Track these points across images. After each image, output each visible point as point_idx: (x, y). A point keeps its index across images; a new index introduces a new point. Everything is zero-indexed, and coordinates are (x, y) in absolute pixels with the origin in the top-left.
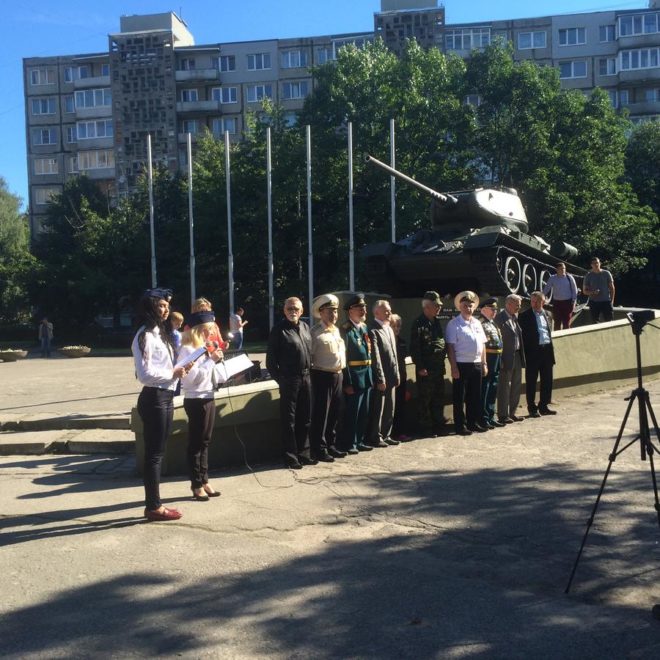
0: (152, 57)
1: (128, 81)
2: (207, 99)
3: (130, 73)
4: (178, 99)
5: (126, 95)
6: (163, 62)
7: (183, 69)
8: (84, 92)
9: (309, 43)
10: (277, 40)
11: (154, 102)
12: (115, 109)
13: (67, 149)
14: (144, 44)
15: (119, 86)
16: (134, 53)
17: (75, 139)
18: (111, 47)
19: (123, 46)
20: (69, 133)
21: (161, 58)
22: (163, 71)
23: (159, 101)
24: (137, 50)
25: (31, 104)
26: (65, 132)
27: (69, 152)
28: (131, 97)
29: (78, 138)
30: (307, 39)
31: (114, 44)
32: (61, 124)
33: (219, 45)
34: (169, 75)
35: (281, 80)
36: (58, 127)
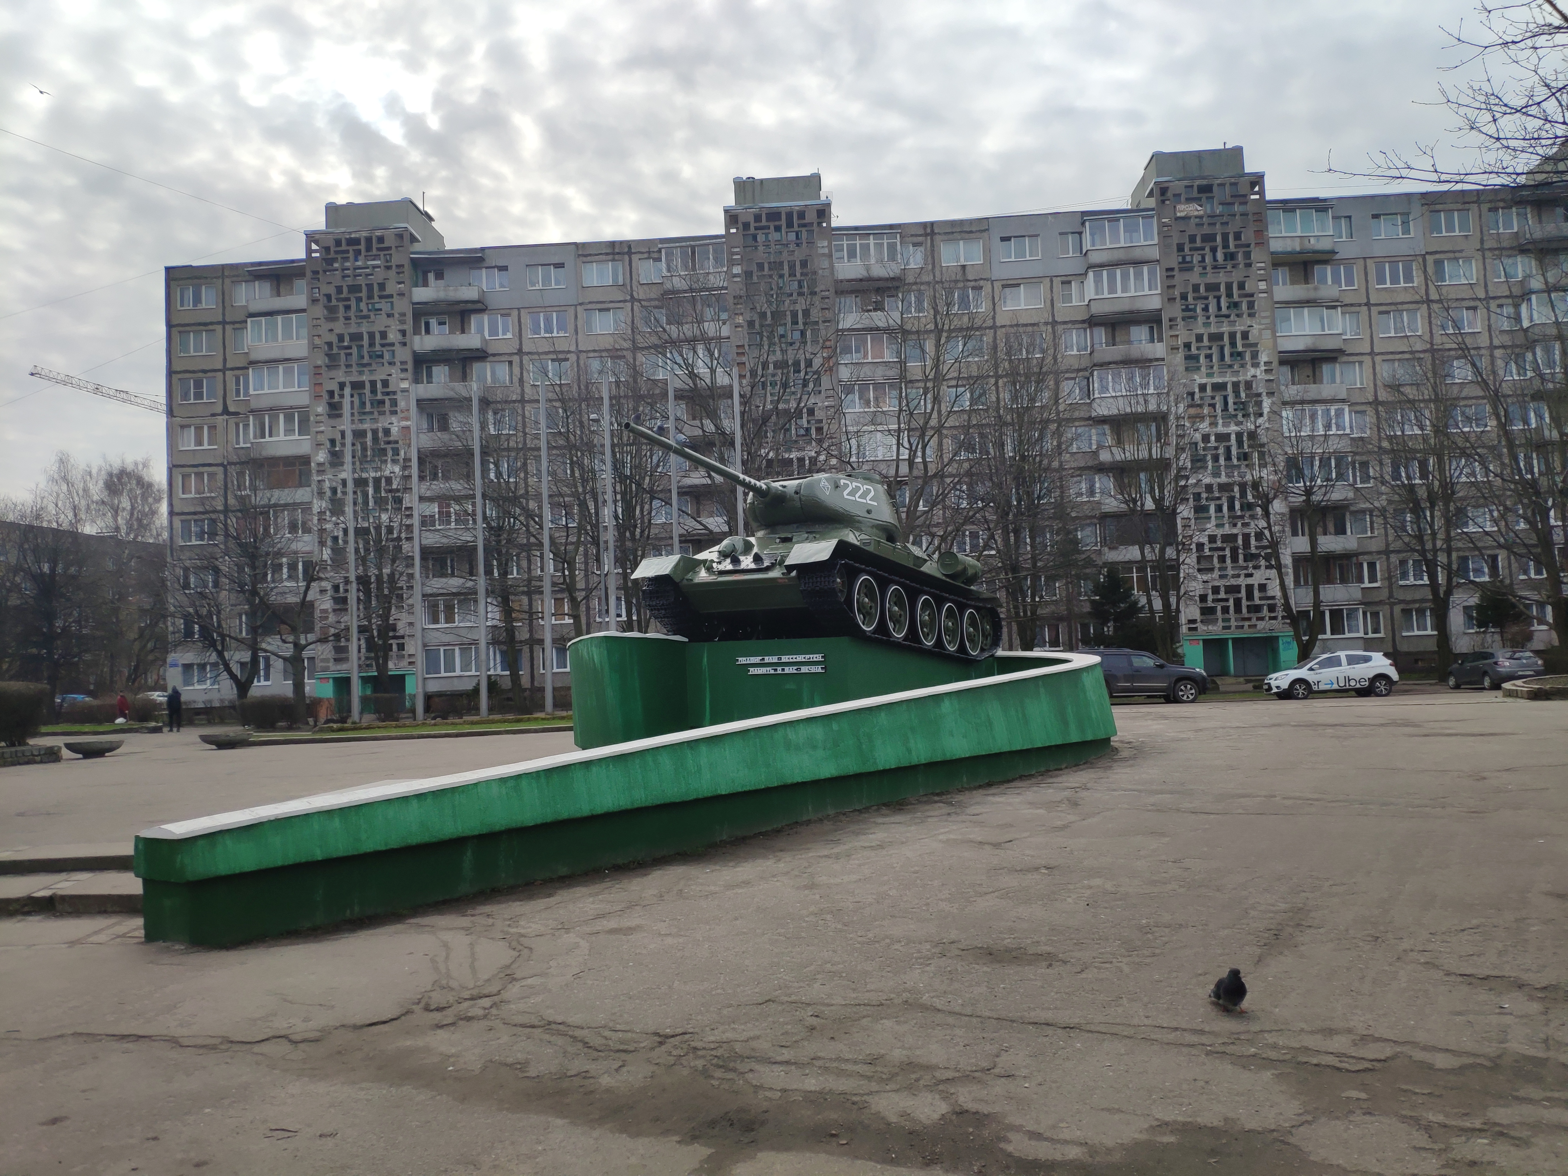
0: (374, 267)
1: (334, 302)
2: (463, 332)
3: (339, 290)
4: (416, 332)
5: (331, 325)
6: (392, 273)
7: (425, 284)
8: (263, 319)
9: (626, 250)
10: (575, 244)
11: (378, 336)
12: (314, 347)
13: (232, 409)
14: (362, 247)
15: (319, 311)
16: (346, 259)
17: (246, 393)
18: (309, 251)
19: (327, 249)
20: (238, 383)
21: (388, 268)
22: (392, 288)
23: (384, 335)
24: (351, 255)
25: (176, 338)
26: (231, 385)
27: (236, 414)
28: (339, 327)
29: (251, 392)
30: (621, 242)
31: (314, 247)
32: (224, 370)
33: (483, 249)
34: (401, 294)
35: (581, 304)
36: (220, 375)
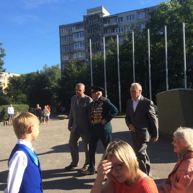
0: (96, 21)
1: (89, 29)
2: (113, 32)
3: (90, 26)
4: (105, 33)
6: (100, 22)
7: (106, 23)
8: (76, 34)
10: (137, 10)
11: (97, 35)
12: (85, 38)
13: (71, 52)
14: (94, 17)
15: (86, 31)
16: (91, 20)
17: (74, 49)
18: (84, 19)
19: (87, 18)
20: (72, 47)
21: (99, 20)
22: (100, 24)
23: (98, 34)
25: (61, 39)
26: (71, 48)
27: (72, 53)
28: (90, 34)
29: (75, 48)
30: (147, 8)
31: (85, 18)
32: (70, 45)
33: (117, 14)
34: (102, 26)
35: (138, 23)
36: (69, 46)
